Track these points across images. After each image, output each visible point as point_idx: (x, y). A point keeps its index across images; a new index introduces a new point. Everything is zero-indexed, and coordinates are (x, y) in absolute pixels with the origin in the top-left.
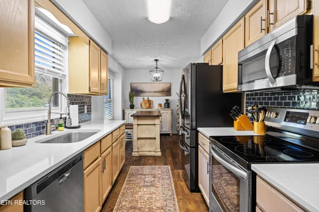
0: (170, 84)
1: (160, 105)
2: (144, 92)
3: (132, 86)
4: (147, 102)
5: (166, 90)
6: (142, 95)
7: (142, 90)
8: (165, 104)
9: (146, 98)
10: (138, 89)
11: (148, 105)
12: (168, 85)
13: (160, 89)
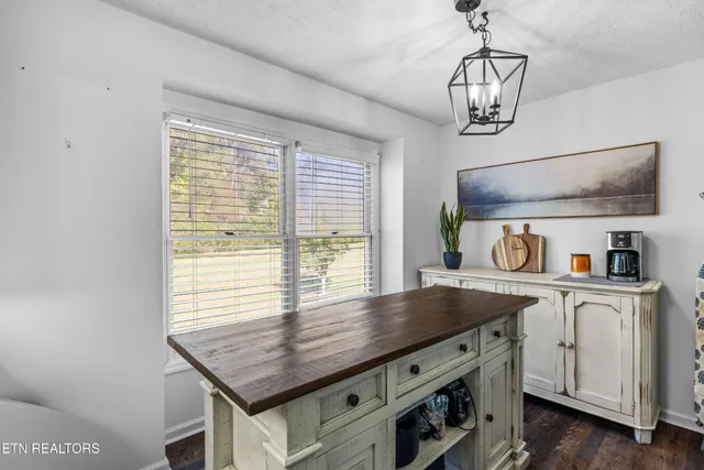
0: (651, 150)
1: (584, 262)
2: (509, 202)
3: (464, 180)
4: (520, 244)
5: (623, 183)
6: (500, 213)
7: (502, 192)
8: (610, 255)
9: (518, 228)
10: (485, 190)
11: (521, 256)
12: (643, 156)
13: (590, 181)
